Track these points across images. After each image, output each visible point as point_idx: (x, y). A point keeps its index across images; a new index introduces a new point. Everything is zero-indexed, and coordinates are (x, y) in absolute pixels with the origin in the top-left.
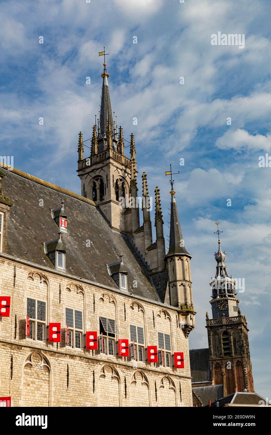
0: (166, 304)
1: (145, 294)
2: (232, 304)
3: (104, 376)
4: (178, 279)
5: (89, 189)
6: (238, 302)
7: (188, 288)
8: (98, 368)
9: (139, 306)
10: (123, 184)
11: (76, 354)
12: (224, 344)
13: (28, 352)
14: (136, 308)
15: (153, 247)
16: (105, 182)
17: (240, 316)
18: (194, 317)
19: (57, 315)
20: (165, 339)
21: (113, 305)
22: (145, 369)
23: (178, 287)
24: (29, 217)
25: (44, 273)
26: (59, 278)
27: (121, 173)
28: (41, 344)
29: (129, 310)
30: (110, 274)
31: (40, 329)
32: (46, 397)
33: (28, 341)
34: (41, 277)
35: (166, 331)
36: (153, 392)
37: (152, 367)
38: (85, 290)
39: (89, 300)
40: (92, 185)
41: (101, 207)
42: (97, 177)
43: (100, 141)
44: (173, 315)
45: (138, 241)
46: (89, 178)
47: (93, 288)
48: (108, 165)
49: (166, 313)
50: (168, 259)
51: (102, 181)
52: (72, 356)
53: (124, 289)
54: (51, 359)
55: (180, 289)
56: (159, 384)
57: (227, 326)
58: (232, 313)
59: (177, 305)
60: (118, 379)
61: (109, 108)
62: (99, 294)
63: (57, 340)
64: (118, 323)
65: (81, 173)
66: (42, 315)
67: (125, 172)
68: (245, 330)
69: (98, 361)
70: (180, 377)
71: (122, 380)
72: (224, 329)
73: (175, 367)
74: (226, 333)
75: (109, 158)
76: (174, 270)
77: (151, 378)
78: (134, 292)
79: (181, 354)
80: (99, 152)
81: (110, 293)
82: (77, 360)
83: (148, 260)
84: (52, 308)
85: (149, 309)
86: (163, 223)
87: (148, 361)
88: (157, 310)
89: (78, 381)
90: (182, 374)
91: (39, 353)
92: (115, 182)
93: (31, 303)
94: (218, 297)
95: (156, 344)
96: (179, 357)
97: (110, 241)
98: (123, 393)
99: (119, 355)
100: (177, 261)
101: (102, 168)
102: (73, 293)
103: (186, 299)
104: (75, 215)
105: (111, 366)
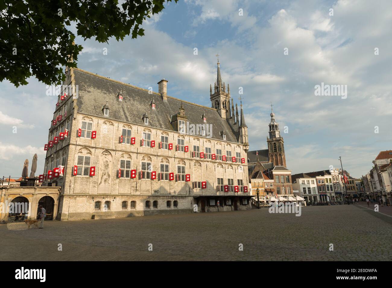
0: (239, 143)
1: (232, 140)
2: (277, 133)
3: (218, 167)
4: (243, 134)
5: (214, 105)
6: (279, 132)
7: (246, 137)
8: (216, 164)
9: (229, 145)
10: (225, 102)
11: (209, 161)
12: (274, 148)
13: (194, 161)
14: (228, 145)
15: (235, 124)
16: (219, 102)
17: (280, 137)
18: (248, 147)
19: (203, 150)
20: (238, 154)
21: (220, 145)
22: (232, 164)
23: (243, 137)
24: (194, 119)
25: (198, 138)
26: (203, 139)
27: (225, 99)
28: (198, 159)
29: (226, 146)
30: (220, 135)
31: (198, 154)
32: (200, 173)
33: (194, 158)
34: (197, 139)
35: (239, 152)
36: (234, 171)
37: (234, 163)
38: (211, 141)
39: (213, 144)
40: (215, 103)
41: (218, 111)
42: (217, 101)
43: (217, 88)
44: (241, 147)
45: (230, 122)
46: (214, 101)
47: (214, 141)
48: (220, 97)
49: (239, 146)
50: (240, 128)
51: (218, 102)
52: (208, 162)
53: (225, 139)
54: (202, 163)
55: (244, 138)
56: (236, 168)
57: (275, 141)
58: (277, 136)
59: (243, 143)
60: (223, 167)
61: (220, 76)
62: (216, 142)
63: (203, 157)
64: (222, 151)
65: (211, 99)
66: (198, 150)
67: (226, 98)
68: (282, 142)
69: (216, 162)
70: (244, 166)
71: (224, 168)
72: (274, 142)
73: (242, 163)
74: (275, 144)
75: (220, 94)
76: (242, 132)
77: (234, 166)
78: (229, 139)
79: (244, 159)
80: (217, 92)
81: (220, 142)
82: (210, 163)
83: (234, 128)
84: (201, 148)
85: (233, 145)
86: (238, 116)
87: (233, 161)
88: (235, 145)
89: (210, 169)
90: (244, 165)
91: (198, 161)
92: (222, 102)
93: (195, 147)
94: (272, 130)
95: (235, 156)
96: (243, 160)
97: (221, 123)
98: (224, 171)
99: (223, 160)
100: (243, 129)
101: (218, 98)
102: (208, 143)
103: (246, 141)
104: (209, 115)
105: (220, 164)
